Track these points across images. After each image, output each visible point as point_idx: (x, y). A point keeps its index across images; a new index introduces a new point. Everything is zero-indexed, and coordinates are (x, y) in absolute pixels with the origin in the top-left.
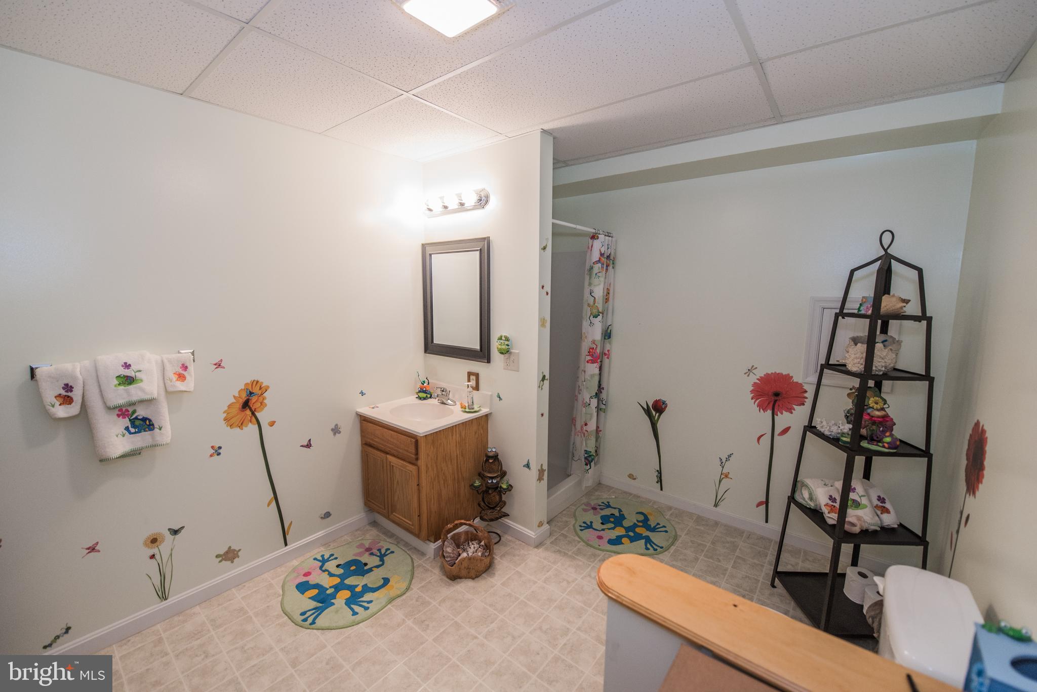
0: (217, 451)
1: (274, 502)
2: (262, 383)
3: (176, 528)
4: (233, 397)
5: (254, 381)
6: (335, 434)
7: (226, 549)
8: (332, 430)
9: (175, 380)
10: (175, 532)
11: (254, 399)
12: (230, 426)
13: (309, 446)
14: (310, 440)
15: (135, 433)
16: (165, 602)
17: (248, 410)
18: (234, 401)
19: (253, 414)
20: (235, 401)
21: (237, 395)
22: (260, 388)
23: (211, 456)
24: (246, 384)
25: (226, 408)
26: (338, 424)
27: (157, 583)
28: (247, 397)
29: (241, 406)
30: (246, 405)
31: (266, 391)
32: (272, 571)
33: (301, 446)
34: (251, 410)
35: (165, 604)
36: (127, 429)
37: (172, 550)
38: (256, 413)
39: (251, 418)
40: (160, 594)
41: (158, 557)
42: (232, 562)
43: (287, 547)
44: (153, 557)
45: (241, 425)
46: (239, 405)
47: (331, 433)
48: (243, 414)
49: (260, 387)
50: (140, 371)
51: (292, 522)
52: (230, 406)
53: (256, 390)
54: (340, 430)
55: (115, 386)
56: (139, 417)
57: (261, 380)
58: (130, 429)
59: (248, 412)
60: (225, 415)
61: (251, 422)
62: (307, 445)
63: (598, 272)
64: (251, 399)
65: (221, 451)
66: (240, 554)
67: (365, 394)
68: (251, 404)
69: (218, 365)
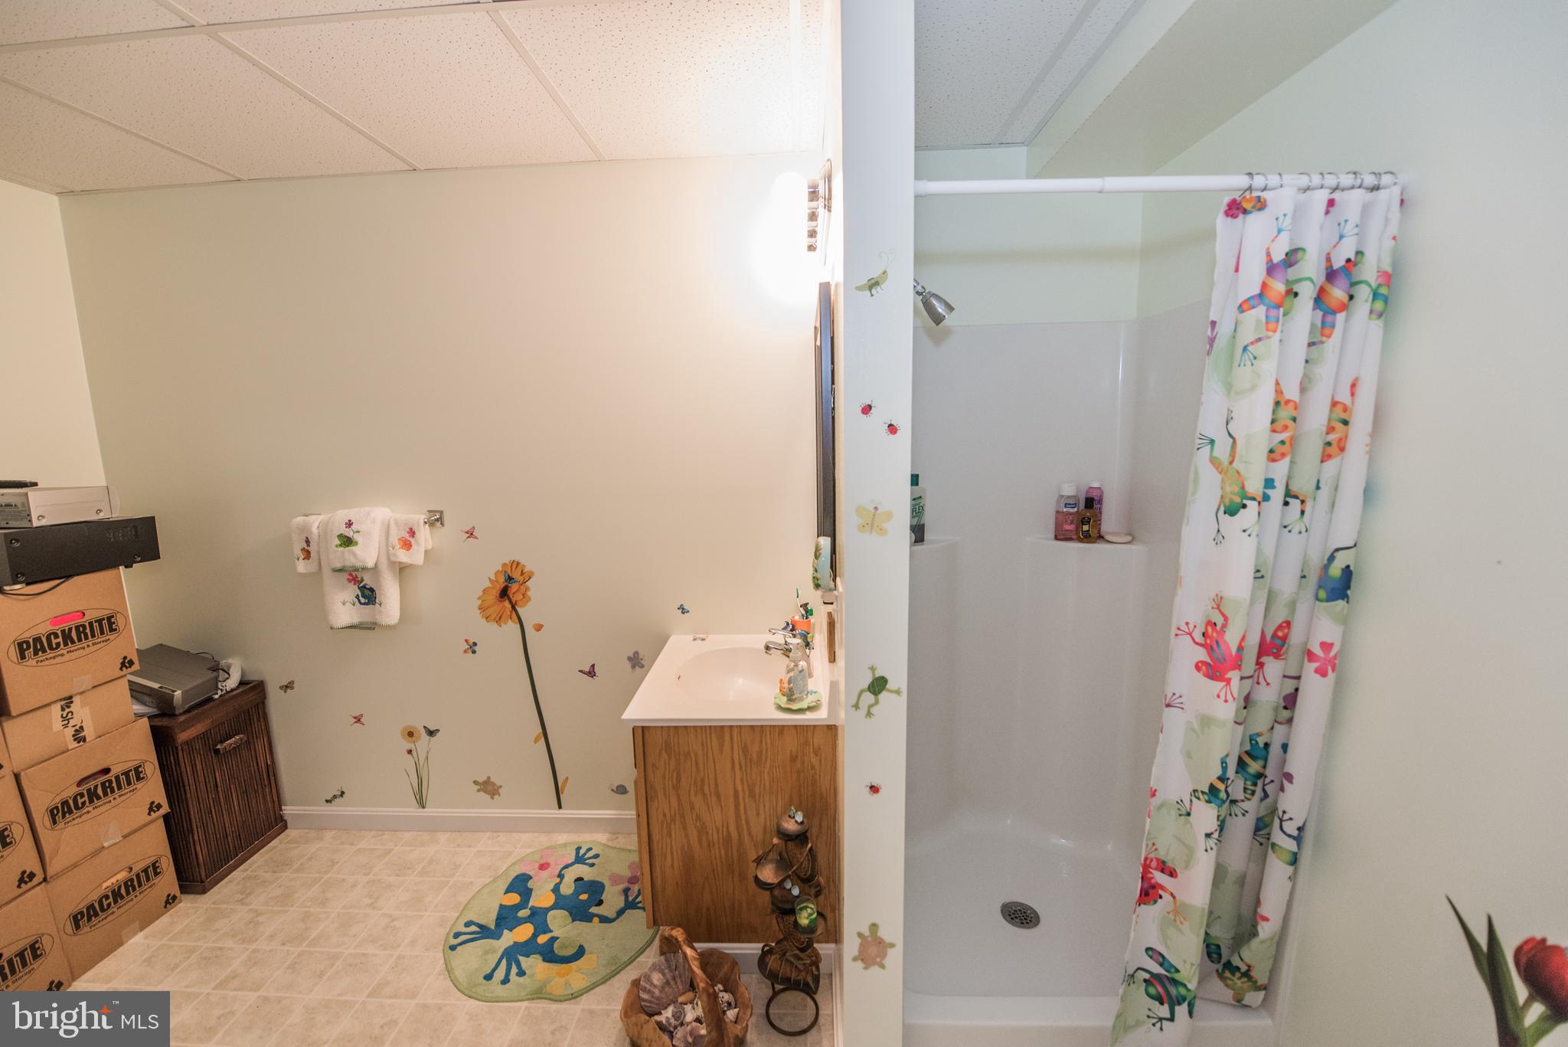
0: (472, 648)
1: (543, 739)
2: (524, 566)
3: (432, 729)
4: (488, 579)
5: (514, 561)
6: (633, 667)
7: (485, 778)
8: (629, 659)
9: (398, 547)
10: (431, 733)
11: (514, 587)
12: (487, 618)
13: (591, 673)
14: (593, 666)
15: (365, 604)
16: (422, 810)
17: (507, 601)
18: (489, 584)
19: (513, 607)
20: (491, 586)
21: (493, 578)
22: (522, 574)
23: (465, 652)
24: (504, 565)
25: (481, 594)
26: (640, 652)
27: (415, 785)
28: (506, 583)
29: (498, 595)
30: (504, 593)
31: (530, 578)
32: (530, 834)
33: (580, 671)
34: (511, 602)
35: (421, 812)
36: (357, 597)
37: (428, 753)
38: (517, 607)
39: (511, 612)
40: (418, 797)
41: (414, 753)
42: (492, 798)
43: (561, 811)
44: (410, 752)
45: (499, 620)
46: (496, 592)
47: (628, 665)
48: (501, 605)
49: (522, 571)
50: (359, 532)
51: (567, 778)
52: (485, 591)
53: (516, 575)
54: (642, 662)
55: (337, 546)
56: (367, 586)
57: (522, 562)
58: (361, 598)
59: (507, 604)
60: (479, 602)
61: (511, 618)
62: (589, 672)
63: (1252, 339)
64: (511, 587)
65: (476, 648)
66: (501, 790)
67: (688, 612)
68: (511, 592)
69: (471, 534)
